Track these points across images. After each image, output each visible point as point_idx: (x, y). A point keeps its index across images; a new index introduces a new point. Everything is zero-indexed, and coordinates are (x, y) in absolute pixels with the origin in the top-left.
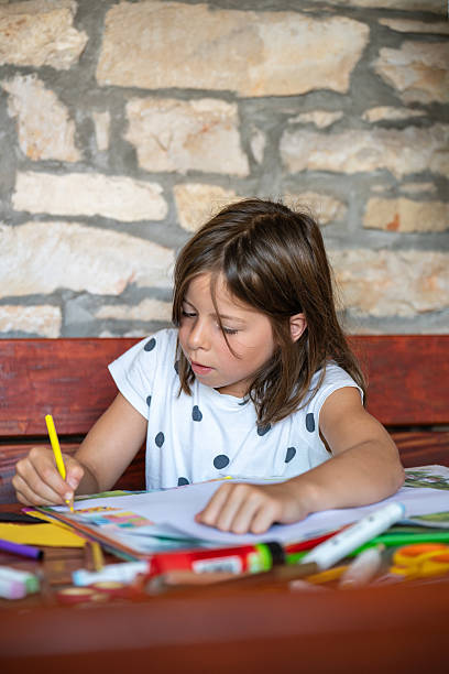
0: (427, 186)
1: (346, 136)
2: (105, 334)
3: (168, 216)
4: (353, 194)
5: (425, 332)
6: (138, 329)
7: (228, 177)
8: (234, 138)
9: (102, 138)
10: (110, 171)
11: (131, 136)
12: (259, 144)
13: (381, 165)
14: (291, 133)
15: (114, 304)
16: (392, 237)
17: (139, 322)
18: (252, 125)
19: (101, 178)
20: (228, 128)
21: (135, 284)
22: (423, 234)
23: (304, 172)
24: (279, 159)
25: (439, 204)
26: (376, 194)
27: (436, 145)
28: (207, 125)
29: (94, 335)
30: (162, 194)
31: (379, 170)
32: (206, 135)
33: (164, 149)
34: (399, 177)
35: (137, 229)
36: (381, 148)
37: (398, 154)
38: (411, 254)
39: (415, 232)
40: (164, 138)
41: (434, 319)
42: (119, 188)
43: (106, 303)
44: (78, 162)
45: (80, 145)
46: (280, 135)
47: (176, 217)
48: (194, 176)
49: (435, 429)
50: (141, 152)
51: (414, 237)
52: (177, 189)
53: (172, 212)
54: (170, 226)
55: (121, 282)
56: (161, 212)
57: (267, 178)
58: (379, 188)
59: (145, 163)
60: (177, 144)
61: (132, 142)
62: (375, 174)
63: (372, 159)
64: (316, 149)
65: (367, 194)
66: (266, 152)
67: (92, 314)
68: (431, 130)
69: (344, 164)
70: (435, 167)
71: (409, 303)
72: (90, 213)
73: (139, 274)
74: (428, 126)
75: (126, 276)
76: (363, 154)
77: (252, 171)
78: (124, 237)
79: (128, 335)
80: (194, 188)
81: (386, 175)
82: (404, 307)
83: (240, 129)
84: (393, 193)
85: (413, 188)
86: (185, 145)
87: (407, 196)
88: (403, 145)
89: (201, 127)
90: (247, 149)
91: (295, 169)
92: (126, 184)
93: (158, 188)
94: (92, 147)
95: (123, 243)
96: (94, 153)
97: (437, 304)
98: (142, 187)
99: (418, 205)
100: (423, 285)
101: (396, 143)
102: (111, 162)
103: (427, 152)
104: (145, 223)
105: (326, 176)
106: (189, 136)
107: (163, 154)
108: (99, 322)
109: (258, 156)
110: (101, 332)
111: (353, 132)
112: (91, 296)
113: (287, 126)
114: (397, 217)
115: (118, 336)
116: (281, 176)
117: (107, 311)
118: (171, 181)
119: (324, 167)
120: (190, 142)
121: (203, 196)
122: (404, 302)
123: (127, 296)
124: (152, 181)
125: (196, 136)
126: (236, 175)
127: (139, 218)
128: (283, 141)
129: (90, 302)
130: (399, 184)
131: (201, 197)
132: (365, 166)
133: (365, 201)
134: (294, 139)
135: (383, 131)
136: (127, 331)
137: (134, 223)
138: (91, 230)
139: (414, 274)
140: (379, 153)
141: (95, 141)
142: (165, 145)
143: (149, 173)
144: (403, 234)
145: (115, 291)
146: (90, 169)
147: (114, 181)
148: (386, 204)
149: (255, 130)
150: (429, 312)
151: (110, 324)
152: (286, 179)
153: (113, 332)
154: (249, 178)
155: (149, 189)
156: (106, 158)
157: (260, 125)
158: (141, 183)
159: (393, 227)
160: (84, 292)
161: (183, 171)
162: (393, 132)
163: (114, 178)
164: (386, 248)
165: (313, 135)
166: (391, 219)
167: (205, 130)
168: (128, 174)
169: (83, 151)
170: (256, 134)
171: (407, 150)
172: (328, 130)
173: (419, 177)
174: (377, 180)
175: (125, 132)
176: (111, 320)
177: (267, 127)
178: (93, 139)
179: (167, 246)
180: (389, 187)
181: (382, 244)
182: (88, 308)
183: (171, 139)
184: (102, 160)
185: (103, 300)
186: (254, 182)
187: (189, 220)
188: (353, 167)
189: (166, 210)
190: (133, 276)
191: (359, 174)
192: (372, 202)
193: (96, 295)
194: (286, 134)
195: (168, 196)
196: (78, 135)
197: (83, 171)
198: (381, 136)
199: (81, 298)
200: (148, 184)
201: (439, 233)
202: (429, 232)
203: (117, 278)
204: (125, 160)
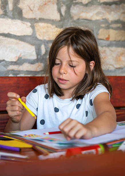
0: (119, 25)
1: (92, 7)
2: (11, 75)
3: (33, 34)
4: (94, 27)
5: (118, 75)
6: (22, 74)
7: (53, 20)
8: (55, 7)
9: (10, 6)
10: (13, 18)
11: (20, 5)
12: (63, 9)
13: (104, 18)
14: (74, 6)
15: (14, 65)
16: (107, 43)
17: (22, 71)
18: (61, 3)
19: (10, 20)
20: (53, 4)
21: (21, 58)
22: (117, 41)
23: (78, 19)
24: (70, 15)
25: (123, 31)
26: (102, 27)
27: (122, 11)
28: (46, 2)
29: (7, 76)
30: (30, 26)
31: (103, 19)
32: (46, 6)
33: (31, 10)
34: (110, 22)
35: (22, 38)
36: (104, 12)
37: (110, 14)
38: (113, 48)
39: (115, 41)
40: (32, 6)
41: (120, 71)
42: (16, 24)
43: (11, 65)
44: (2, 14)
45: (3, 8)
46: (71, 6)
47: (35, 34)
48: (41, 20)
49: (122, 109)
50: (24, 11)
51: (115, 42)
52: (35, 24)
53: (34, 32)
54: (33, 37)
55: (16, 57)
56: (31, 32)
57: (66, 21)
58: (103, 25)
59: (25, 15)
60: (36, 9)
61: (21, 8)
62: (102, 21)
63: (101, 15)
64: (83, 12)
65: (99, 28)
66: (66, 12)
67: (6, 68)
68: (121, 6)
69: (92, 17)
70: (122, 19)
71: (113, 65)
72: (6, 32)
73: (22, 54)
74: (119, 4)
75: (18, 55)
76: (98, 14)
77: (61, 19)
78: (18, 41)
79: (18, 76)
80: (41, 24)
81: (106, 21)
82: (111, 66)
83: (57, 4)
84: (108, 27)
85: (114, 26)
86: (39, 9)
87: (112, 28)
88: (111, 11)
89: (44, 3)
90: (59, 11)
91: (75, 18)
92: (18, 22)
93: (29, 24)
94: (7, 9)
95: (18, 43)
96: (8, 11)
97: (122, 66)
98: (24, 23)
99: (116, 32)
100: (117, 59)
101: (109, 10)
102: (13, 15)
103: (119, 13)
104: (25, 36)
105: (86, 21)
106: (40, 6)
107: (31, 12)
108: (8, 71)
109: (63, 14)
110: (9, 75)
111: (95, 6)
112: (6, 62)
113: (73, 3)
114: (109, 36)
115: (15, 76)
116: (70, 21)
117: (11, 67)
118: (34, 21)
119: (85, 18)
120: (40, 8)
121: (45, 27)
122: (111, 65)
123: (18, 62)
124: (27, 21)
125: (42, 6)
126: (56, 20)
127: (23, 34)
128: (71, 8)
129: (5, 64)
130: (110, 24)
131: (44, 28)
132: (98, 18)
133: (99, 30)
134: (75, 8)
135: (105, 6)
136: (18, 74)
137: (21, 36)
138: (6, 38)
139: (114, 55)
140: (103, 13)
141: (8, 7)
142: (32, 9)
143: (26, 19)
144: (111, 41)
145: (14, 60)
146: (6, 17)
147: (14, 21)
148: (105, 31)
149: (62, 4)
150: (119, 68)
151: (12, 72)
152: (72, 22)
153: (13, 74)
154: (60, 21)
155: (26, 24)
156: (12, 13)
157: (64, 3)
158: (24, 22)
159: (108, 39)
160: (4, 60)
161: (38, 18)
162: (108, 6)
163: (14, 20)
164: (105, 46)
165: (81, 7)
166: (107, 36)
167: (45, 4)
168: (19, 19)
169: (4, 10)
170: (62, 6)
171: (112, 13)
172: (86, 5)
173: (117, 22)
174: (102, 23)
175: (18, 4)
176: (13, 70)
177: (66, 4)
178: (7, 6)
179: (32, 44)
180: (106, 25)
181: (104, 45)
182: (5, 66)
183: (34, 7)
184: (10, 14)
185: (10, 64)
186: (62, 22)
187: (40, 35)
188: (95, 18)
189: (32, 32)
190: (20, 55)
191: (97, 21)
192: (101, 30)
193: (8, 61)
194: (72, 6)
195: (33, 27)
196: (2, 5)
197: (4, 18)
198: (104, 7)
199: (2, 63)
200: (26, 23)
201: (123, 41)
202: (119, 41)
203: (15, 56)
204: (18, 14)
